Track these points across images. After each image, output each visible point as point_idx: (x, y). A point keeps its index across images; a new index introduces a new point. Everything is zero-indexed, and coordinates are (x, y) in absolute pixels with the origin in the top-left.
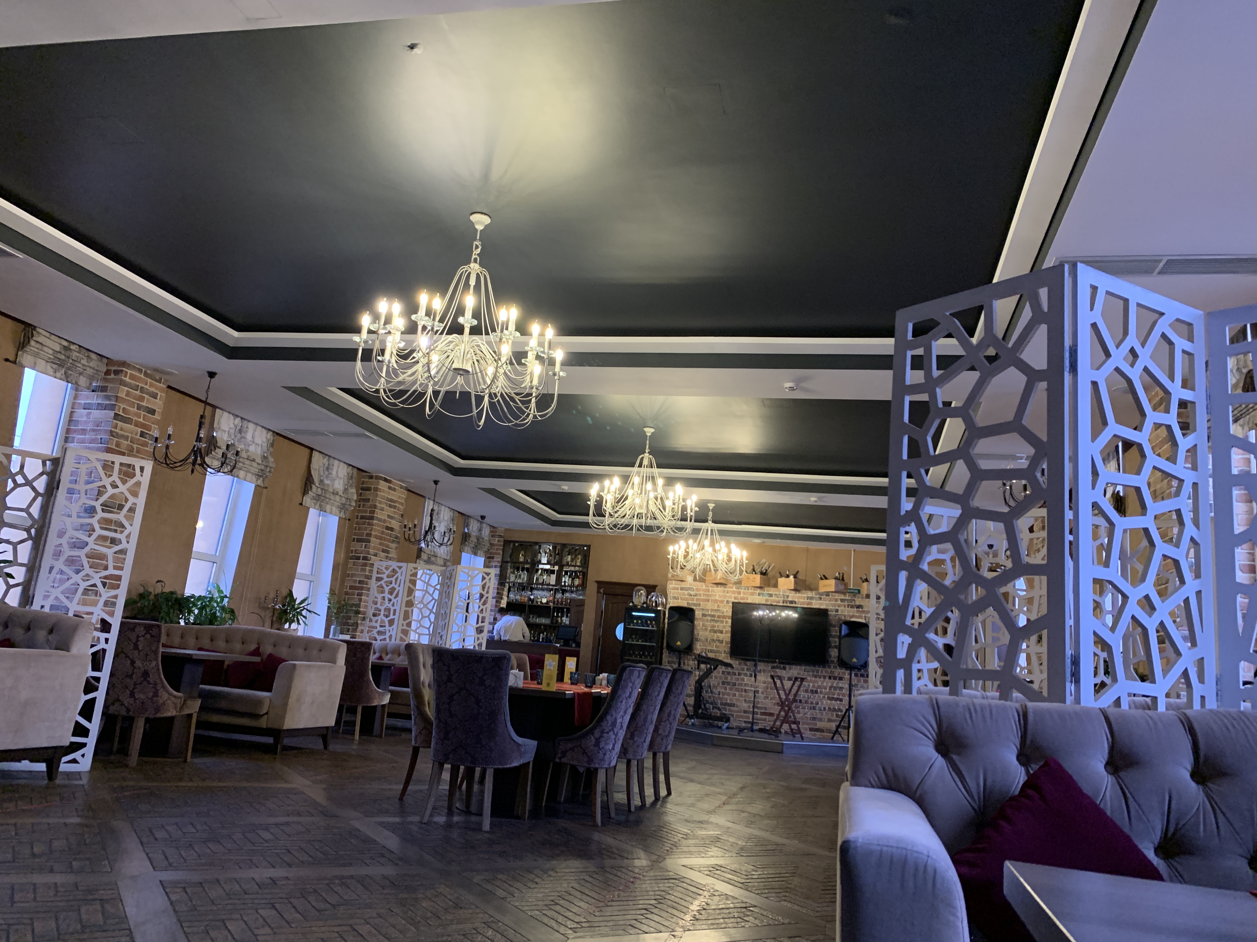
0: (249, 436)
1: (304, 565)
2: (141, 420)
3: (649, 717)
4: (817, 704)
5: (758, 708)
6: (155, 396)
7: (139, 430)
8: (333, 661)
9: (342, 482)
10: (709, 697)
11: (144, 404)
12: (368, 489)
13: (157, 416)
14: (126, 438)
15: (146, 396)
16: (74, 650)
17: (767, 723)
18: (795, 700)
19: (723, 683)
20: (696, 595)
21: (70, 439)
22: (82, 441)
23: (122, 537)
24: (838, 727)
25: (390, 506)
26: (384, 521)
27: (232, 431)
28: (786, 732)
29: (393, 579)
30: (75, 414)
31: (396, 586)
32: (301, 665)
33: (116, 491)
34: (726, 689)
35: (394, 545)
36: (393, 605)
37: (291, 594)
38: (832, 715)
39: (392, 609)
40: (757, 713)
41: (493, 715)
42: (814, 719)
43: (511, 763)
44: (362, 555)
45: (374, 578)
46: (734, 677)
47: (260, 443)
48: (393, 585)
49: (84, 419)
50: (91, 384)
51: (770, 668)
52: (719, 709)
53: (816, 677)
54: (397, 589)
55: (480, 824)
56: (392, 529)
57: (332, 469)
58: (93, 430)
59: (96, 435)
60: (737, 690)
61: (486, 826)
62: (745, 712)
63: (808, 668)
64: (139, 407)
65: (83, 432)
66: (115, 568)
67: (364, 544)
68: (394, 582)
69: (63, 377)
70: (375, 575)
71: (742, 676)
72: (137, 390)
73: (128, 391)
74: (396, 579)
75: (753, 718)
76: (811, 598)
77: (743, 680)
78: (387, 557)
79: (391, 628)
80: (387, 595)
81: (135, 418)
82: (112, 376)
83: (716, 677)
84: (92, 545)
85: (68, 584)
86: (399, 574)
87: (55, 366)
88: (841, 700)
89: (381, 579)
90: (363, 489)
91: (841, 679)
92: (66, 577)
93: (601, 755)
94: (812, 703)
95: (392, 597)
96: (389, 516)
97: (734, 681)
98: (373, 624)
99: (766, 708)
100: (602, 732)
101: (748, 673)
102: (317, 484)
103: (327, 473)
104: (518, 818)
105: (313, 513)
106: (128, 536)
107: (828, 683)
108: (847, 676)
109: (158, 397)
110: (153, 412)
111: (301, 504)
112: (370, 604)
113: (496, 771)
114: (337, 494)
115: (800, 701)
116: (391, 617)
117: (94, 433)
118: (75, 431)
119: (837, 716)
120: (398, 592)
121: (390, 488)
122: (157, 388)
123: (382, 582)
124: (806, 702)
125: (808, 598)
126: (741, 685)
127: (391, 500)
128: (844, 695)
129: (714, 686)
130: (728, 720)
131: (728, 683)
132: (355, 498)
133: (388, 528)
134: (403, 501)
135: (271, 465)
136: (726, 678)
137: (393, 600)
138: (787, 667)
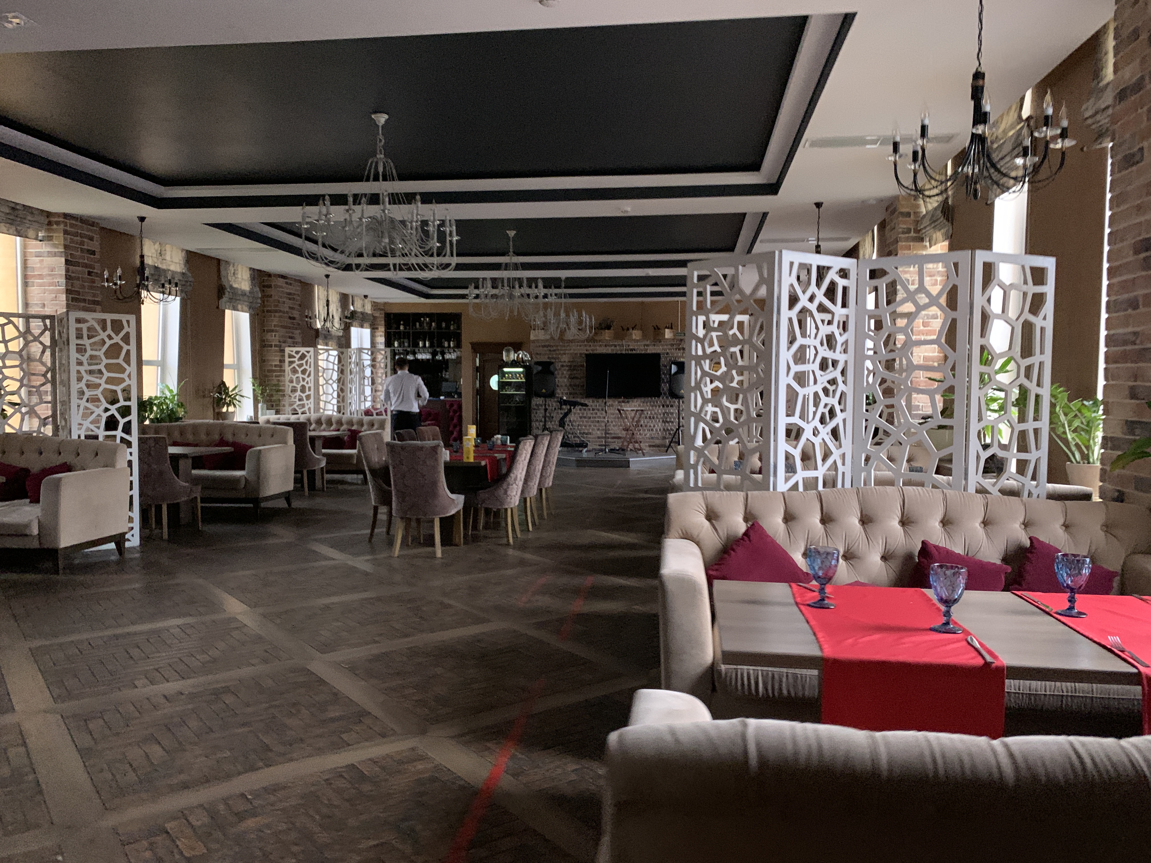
0: (168, 258)
1: (228, 358)
2: (86, 261)
3: (537, 468)
4: (654, 426)
5: (608, 434)
6: (91, 239)
7: (86, 270)
8: (285, 443)
9: (247, 283)
10: (571, 429)
11: (85, 247)
12: (270, 286)
13: (97, 256)
14: (78, 279)
15: (85, 240)
16: (118, 466)
17: (616, 445)
18: (638, 426)
19: (581, 417)
20: (555, 350)
21: (30, 284)
22: (41, 285)
23: (125, 376)
24: (671, 442)
25: (290, 299)
26: (287, 313)
27: (155, 255)
28: (631, 450)
29: (304, 362)
30: (28, 261)
31: (307, 368)
32: (264, 449)
33: (112, 342)
34: (583, 422)
35: (298, 332)
36: (307, 383)
37: (223, 383)
38: (666, 434)
39: (307, 386)
40: (608, 438)
41: (434, 484)
42: (652, 438)
43: (447, 512)
44: (273, 343)
45: (287, 363)
46: (589, 412)
47: (177, 261)
48: (305, 367)
49: (38, 265)
50: (37, 235)
51: (617, 403)
52: (578, 437)
53: (652, 406)
54: (309, 370)
55: (434, 553)
56: (294, 318)
57: (237, 274)
58: (50, 275)
59: (53, 279)
60: (593, 422)
61: (439, 554)
62: (599, 438)
63: (646, 399)
64: (82, 250)
65: (40, 276)
66: (125, 400)
67: (274, 334)
68: (304, 364)
69: (15, 233)
70: (287, 360)
71: (596, 411)
72: (77, 236)
73: (71, 239)
74: (307, 362)
75: (605, 442)
76: (647, 345)
77: (596, 414)
78: (294, 343)
79: (308, 402)
80: (300, 375)
81: (81, 261)
82: (55, 226)
83: (575, 414)
84: (104, 386)
85: (94, 416)
86: (308, 358)
87: (8, 225)
88: (672, 422)
89: (293, 362)
90: (264, 286)
91: (672, 406)
92: (89, 411)
93: (509, 500)
94: (650, 426)
95: (305, 377)
96: (290, 308)
97: (589, 415)
98: (293, 400)
99: (615, 434)
100: (509, 485)
101: (600, 408)
102: (228, 290)
103: (234, 278)
104: (456, 545)
105: (228, 312)
106: (129, 376)
107: (661, 410)
108: (677, 403)
109: (95, 239)
110: (93, 253)
111: (218, 308)
112: (287, 383)
113: (441, 519)
114: (245, 295)
115: (641, 426)
116: (307, 393)
117: (51, 278)
118: (34, 276)
119: (670, 434)
120: (310, 372)
121: (287, 283)
122: (91, 231)
123: (294, 365)
124: (646, 426)
125: (644, 345)
126: (595, 418)
127: (290, 294)
128: (674, 418)
129: (574, 421)
130: (586, 446)
131: (585, 417)
132: (260, 295)
133: (290, 318)
134: (299, 293)
135: (191, 279)
136: (583, 414)
137: (307, 379)
138: (630, 400)
